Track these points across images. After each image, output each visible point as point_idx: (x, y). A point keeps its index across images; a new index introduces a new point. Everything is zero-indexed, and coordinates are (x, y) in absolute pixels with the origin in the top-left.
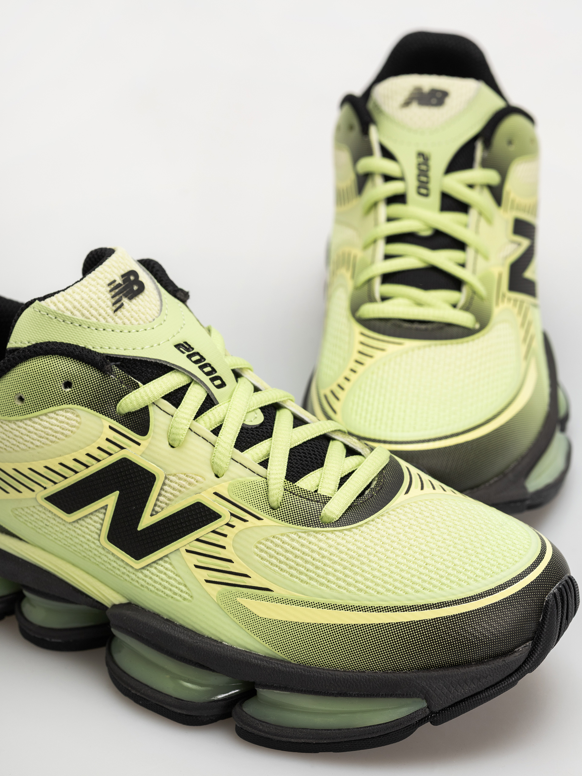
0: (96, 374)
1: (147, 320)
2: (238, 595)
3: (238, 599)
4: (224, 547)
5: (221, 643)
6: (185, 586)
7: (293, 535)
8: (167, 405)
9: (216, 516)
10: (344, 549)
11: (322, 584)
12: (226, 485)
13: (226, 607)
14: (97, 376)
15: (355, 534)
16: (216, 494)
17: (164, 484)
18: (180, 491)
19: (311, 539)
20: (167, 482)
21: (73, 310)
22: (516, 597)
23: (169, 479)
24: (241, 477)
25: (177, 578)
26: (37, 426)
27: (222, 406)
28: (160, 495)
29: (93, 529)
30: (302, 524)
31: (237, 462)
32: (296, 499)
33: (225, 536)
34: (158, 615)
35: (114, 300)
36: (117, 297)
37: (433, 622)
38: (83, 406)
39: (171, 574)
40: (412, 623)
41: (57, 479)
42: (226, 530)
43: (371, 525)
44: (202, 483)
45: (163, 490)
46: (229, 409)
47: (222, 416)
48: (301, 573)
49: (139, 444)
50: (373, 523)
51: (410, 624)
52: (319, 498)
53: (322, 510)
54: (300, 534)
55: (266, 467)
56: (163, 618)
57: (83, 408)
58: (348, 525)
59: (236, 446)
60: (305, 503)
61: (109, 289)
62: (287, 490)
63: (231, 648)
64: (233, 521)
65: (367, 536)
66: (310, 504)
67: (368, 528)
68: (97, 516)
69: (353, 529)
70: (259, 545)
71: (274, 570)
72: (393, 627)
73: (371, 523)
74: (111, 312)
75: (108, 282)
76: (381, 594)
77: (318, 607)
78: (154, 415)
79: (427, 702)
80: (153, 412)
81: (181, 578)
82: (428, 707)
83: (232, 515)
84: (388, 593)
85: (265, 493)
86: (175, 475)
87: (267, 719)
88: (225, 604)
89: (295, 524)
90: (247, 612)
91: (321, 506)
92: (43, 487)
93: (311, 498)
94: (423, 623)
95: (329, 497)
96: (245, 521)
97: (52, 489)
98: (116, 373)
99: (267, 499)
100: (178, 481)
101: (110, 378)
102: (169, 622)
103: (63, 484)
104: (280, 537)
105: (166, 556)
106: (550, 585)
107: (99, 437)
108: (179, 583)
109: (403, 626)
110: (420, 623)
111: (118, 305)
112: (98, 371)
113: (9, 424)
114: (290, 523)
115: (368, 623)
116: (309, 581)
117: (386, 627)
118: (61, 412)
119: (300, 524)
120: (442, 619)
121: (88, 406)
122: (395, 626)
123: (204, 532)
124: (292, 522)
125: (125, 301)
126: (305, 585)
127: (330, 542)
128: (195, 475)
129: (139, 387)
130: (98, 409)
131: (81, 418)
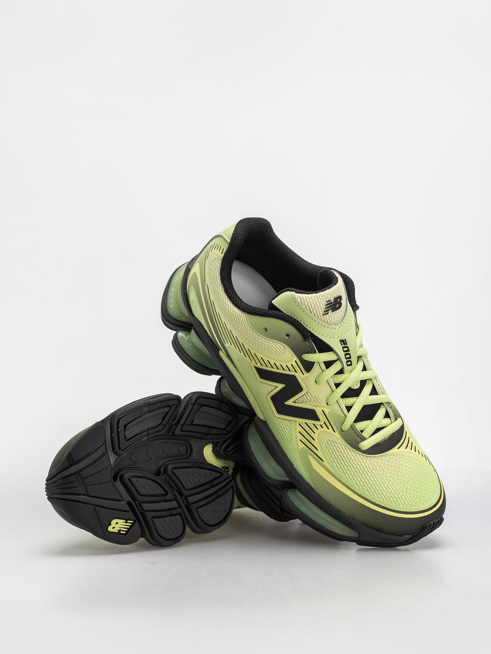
0: (302, 338)
1: (335, 323)
2: (309, 454)
3: (309, 455)
4: (314, 433)
5: (293, 465)
6: (291, 436)
7: (343, 446)
8: (323, 366)
9: (318, 419)
10: (360, 464)
11: (344, 472)
12: (329, 410)
13: (302, 454)
14: (301, 339)
15: (368, 459)
16: (323, 411)
17: (305, 394)
18: (309, 401)
19: (349, 452)
20: (306, 394)
21: (307, 306)
22: (415, 519)
23: (307, 394)
24: (336, 410)
25: (290, 431)
26: (266, 343)
27: (345, 375)
28: (301, 397)
29: (267, 390)
30: (350, 444)
31: (338, 403)
32: (353, 432)
33: (317, 429)
34: (275, 437)
35: (325, 310)
36: (328, 309)
37: (377, 512)
38: (289, 347)
39: (288, 428)
40: (369, 508)
41: (263, 365)
42: (319, 427)
43: (376, 458)
44: (320, 403)
45: (303, 396)
46: (347, 379)
47: (343, 380)
48: (338, 463)
49: (303, 374)
50: (377, 458)
51: (368, 508)
52: (362, 437)
53: (360, 443)
54: (346, 448)
55: (348, 411)
56: (275, 439)
57: (289, 348)
58: (367, 454)
59: (341, 397)
60: (355, 436)
61: (326, 303)
62: (351, 427)
63: (295, 470)
64: (323, 425)
65: (372, 463)
66: (357, 438)
67: (374, 459)
68: (271, 387)
69: (368, 457)
70: (328, 441)
71: (328, 455)
72: (361, 505)
73: (377, 457)
74: (321, 314)
75: (328, 300)
76: (364, 490)
77: (338, 480)
78: (316, 367)
79: (359, 536)
80: (316, 365)
81: (291, 432)
82: (358, 538)
83: (324, 423)
84: (367, 491)
85: (342, 423)
86: (311, 394)
87: (295, 504)
88: (303, 454)
89: (347, 442)
90: (309, 462)
91: (361, 441)
92: (256, 363)
93: (359, 435)
94: (373, 510)
95: (366, 438)
96: (328, 428)
97: (259, 366)
98: (309, 342)
99: (341, 425)
100: (311, 397)
101: (306, 343)
102: (277, 442)
103: (264, 368)
104: (338, 444)
105: (290, 420)
106: (431, 520)
107: (289, 362)
108: (289, 433)
109: (365, 507)
110: (372, 510)
111: (327, 312)
112: (303, 337)
113: (256, 335)
114: (345, 441)
115: (353, 498)
116: (339, 468)
117: (358, 504)
118: (279, 344)
119: (349, 444)
120: (381, 513)
121: (291, 348)
122: (362, 506)
123: (310, 422)
124: (346, 441)
125: (330, 311)
126: (337, 468)
127: (356, 458)
128: (319, 399)
129: (316, 353)
130: (295, 352)
131: (286, 351)
